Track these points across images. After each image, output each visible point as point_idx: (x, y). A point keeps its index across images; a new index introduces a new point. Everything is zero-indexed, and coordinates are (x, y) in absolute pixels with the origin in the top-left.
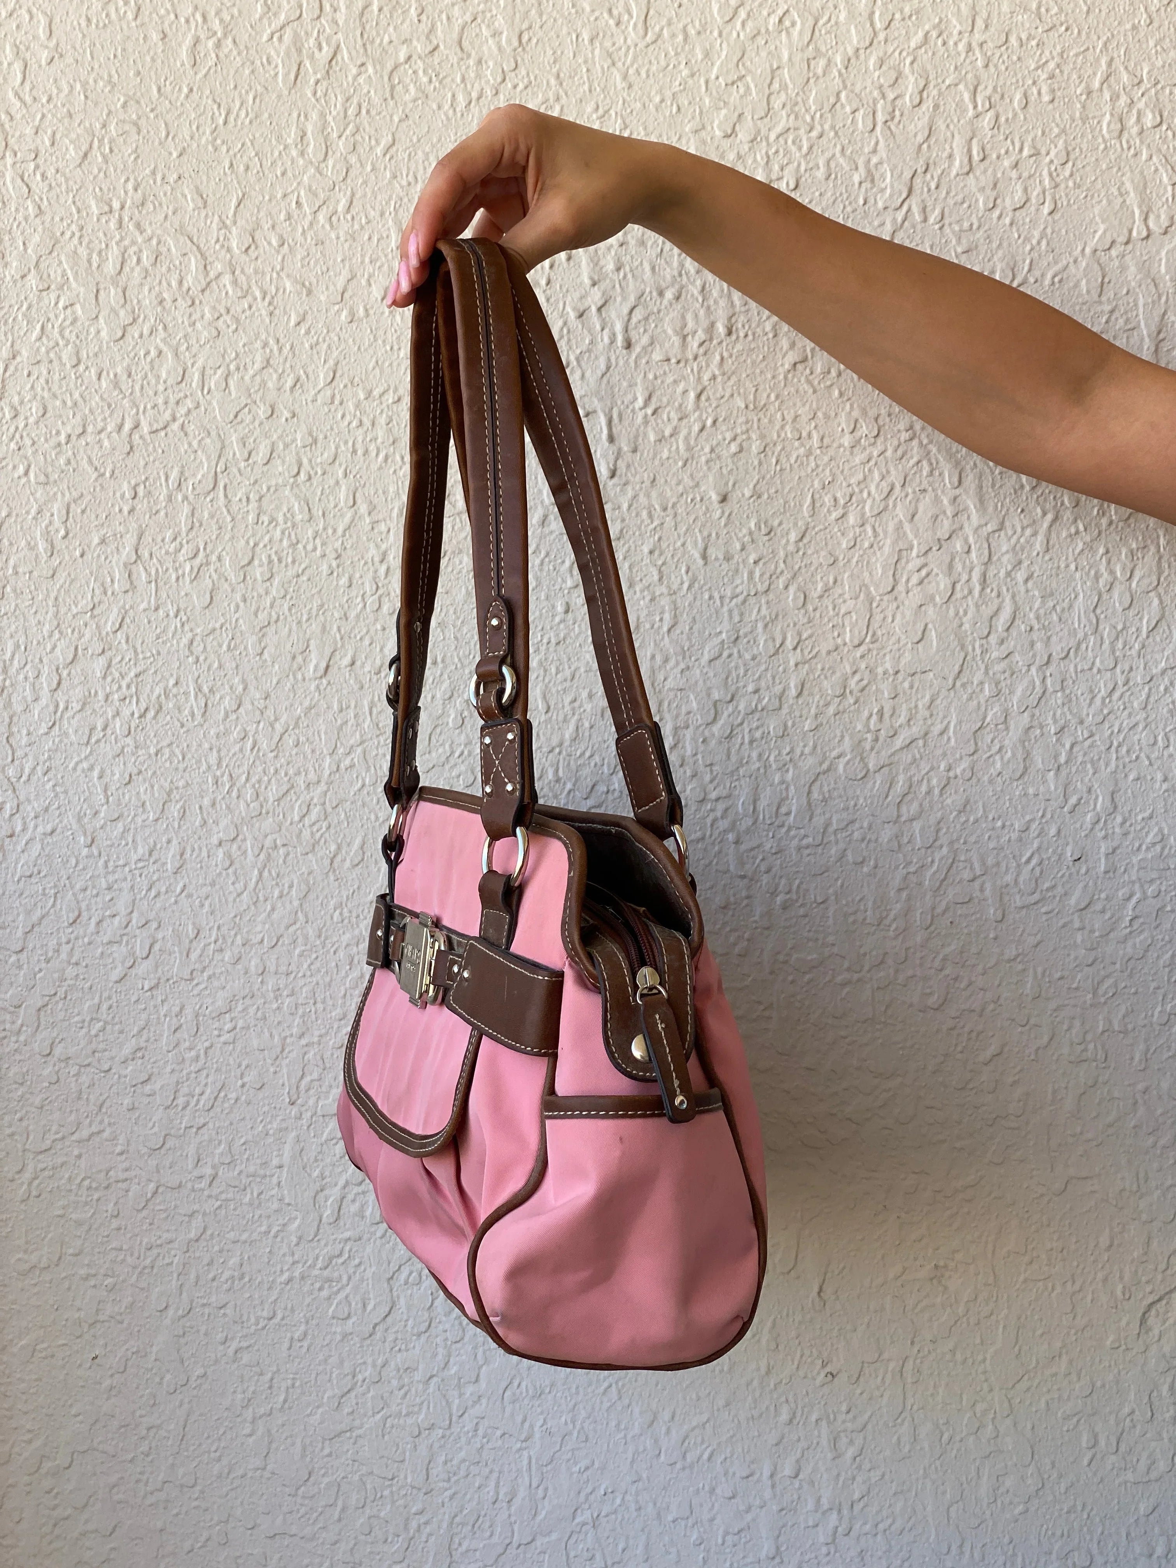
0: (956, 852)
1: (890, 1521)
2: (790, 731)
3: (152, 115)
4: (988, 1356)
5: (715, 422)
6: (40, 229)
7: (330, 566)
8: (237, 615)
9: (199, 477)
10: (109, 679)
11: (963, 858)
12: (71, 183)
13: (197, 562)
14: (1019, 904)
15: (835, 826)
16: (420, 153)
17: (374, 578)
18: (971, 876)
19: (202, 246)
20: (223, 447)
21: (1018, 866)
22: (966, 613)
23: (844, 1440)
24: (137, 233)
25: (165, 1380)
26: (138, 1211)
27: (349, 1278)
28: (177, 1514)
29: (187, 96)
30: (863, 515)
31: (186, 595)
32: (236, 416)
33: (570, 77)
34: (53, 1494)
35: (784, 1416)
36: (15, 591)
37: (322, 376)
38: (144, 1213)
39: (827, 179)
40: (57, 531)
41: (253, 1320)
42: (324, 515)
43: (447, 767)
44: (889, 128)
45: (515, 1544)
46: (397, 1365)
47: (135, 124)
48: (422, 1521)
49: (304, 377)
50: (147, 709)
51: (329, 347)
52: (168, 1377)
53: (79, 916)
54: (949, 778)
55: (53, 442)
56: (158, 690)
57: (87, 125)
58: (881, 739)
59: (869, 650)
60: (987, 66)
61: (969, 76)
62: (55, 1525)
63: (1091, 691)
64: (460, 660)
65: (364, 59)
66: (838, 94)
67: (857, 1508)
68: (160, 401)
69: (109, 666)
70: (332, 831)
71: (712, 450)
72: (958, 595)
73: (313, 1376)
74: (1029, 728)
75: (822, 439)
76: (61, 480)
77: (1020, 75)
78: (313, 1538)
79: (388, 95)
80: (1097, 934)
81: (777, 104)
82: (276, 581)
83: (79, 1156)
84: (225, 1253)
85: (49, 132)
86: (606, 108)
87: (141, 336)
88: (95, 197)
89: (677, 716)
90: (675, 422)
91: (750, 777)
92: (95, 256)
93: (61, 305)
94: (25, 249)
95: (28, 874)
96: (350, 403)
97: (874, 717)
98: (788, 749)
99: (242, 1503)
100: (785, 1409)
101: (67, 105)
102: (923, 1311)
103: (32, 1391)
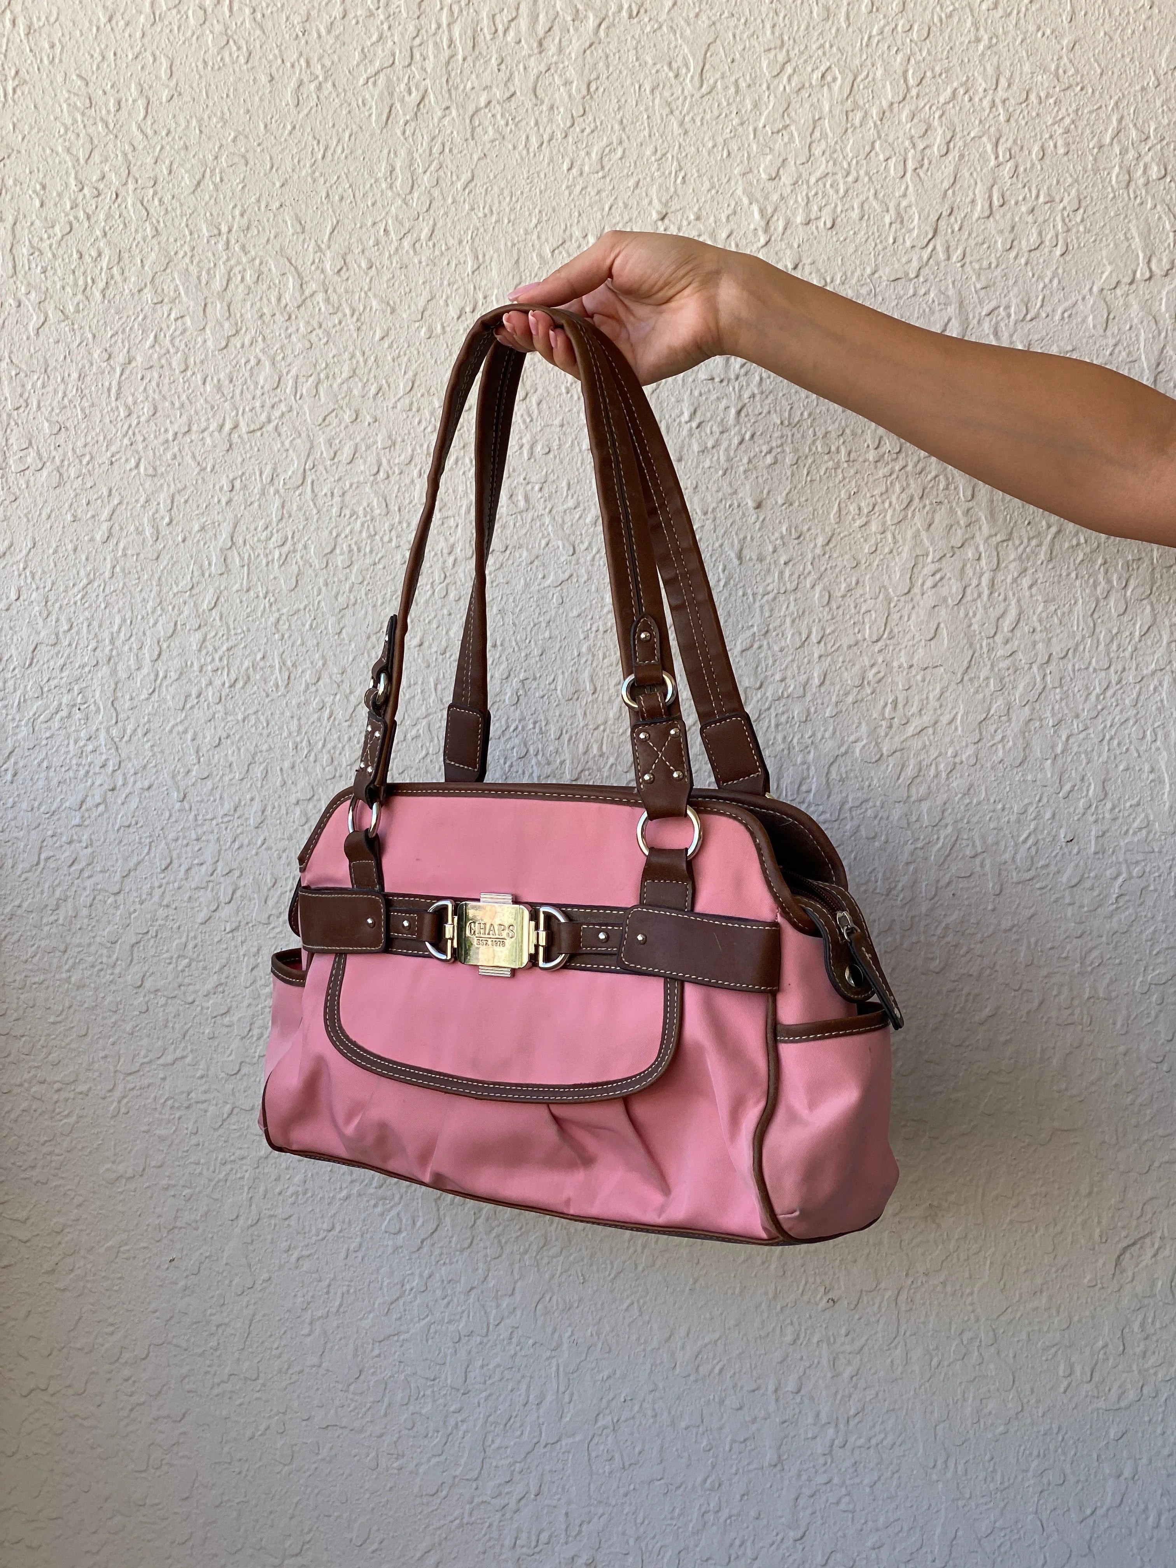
0: (959, 832)
1: (882, 1436)
2: (813, 716)
3: (259, 150)
4: (976, 1289)
5: (753, 436)
6: (156, 248)
8: (319, 598)
9: (290, 473)
10: (204, 652)
11: (965, 837)
12: (185, 208)
13: (285, 549)
14: (1015, 880)
15: (850, 804)
16: (496, 189)
17: (443, 568)
18: (973, 853)
19: (299, 267)
20: (312, 447)
21: (1016, 845)
22: (975, 614)
23: (842, 1360)
24: (242, 255)
25: (234, 1283)
26: (215, 1130)
27: (401, 1197)
28: (241, 1405)
29: (290, 133)
30: (884, 523)
31: (275, 578)
32: (324, 420)
33: (632, 123)
34: (130, 1382)
35: (789, 1338)
36: (123, 570)
37: (402, 386)
38: (221, 1131)
39: (861, 219)
40: (163, 518)
41: (314, 1231)
42: (399, 510)
43: (503, 740)
44: (918, 175)
45: (543, 1443)
46: (441, 1276)
47: (244, 157)
48: (460, 1419)
49: (385, 386)
51: (409, 360)
52: (237, 1280)
53: (171, 862)
54: (955, 764)
55: (161, 439)
56: (246, 664)
57: (201, 156)
58: (895, 726)
59: (886, 646)
60: (1008, 121)
61: (992, 129)
62: (132, 1410)
63: (1087, 688)
65: (448, 103)
66: (873, 143)
67: (852, 1423)
68: (258, 404)
69: (204, 641)
71: (750, 462)
72: (969, 598)
73: (366, 1284)
74: (1030, 720)
75: (849, 454)
76: (168, 473)
77: (1037, 130)
78: (362, 1430)
79: (469, 135)
80: (1086, 909)
81: (817, 151)
82: (355, 568)
83: (164, 1079)
84: (291, 1171)
85: (167, 162)
86: (664, 151)
87: (243, 346)
88: (206, 221)
90: (717, 435)
92: (204, 273)
93: (172, 317)
94: (143, 266)
95: (127, 824)
96: (426, 411)
97: (889, 706)
98: (810, 733)
99: (298, 1397)
100: (789, 1330)
101: (184, 138)
102: (917, 1246)
103: (116, 1288)
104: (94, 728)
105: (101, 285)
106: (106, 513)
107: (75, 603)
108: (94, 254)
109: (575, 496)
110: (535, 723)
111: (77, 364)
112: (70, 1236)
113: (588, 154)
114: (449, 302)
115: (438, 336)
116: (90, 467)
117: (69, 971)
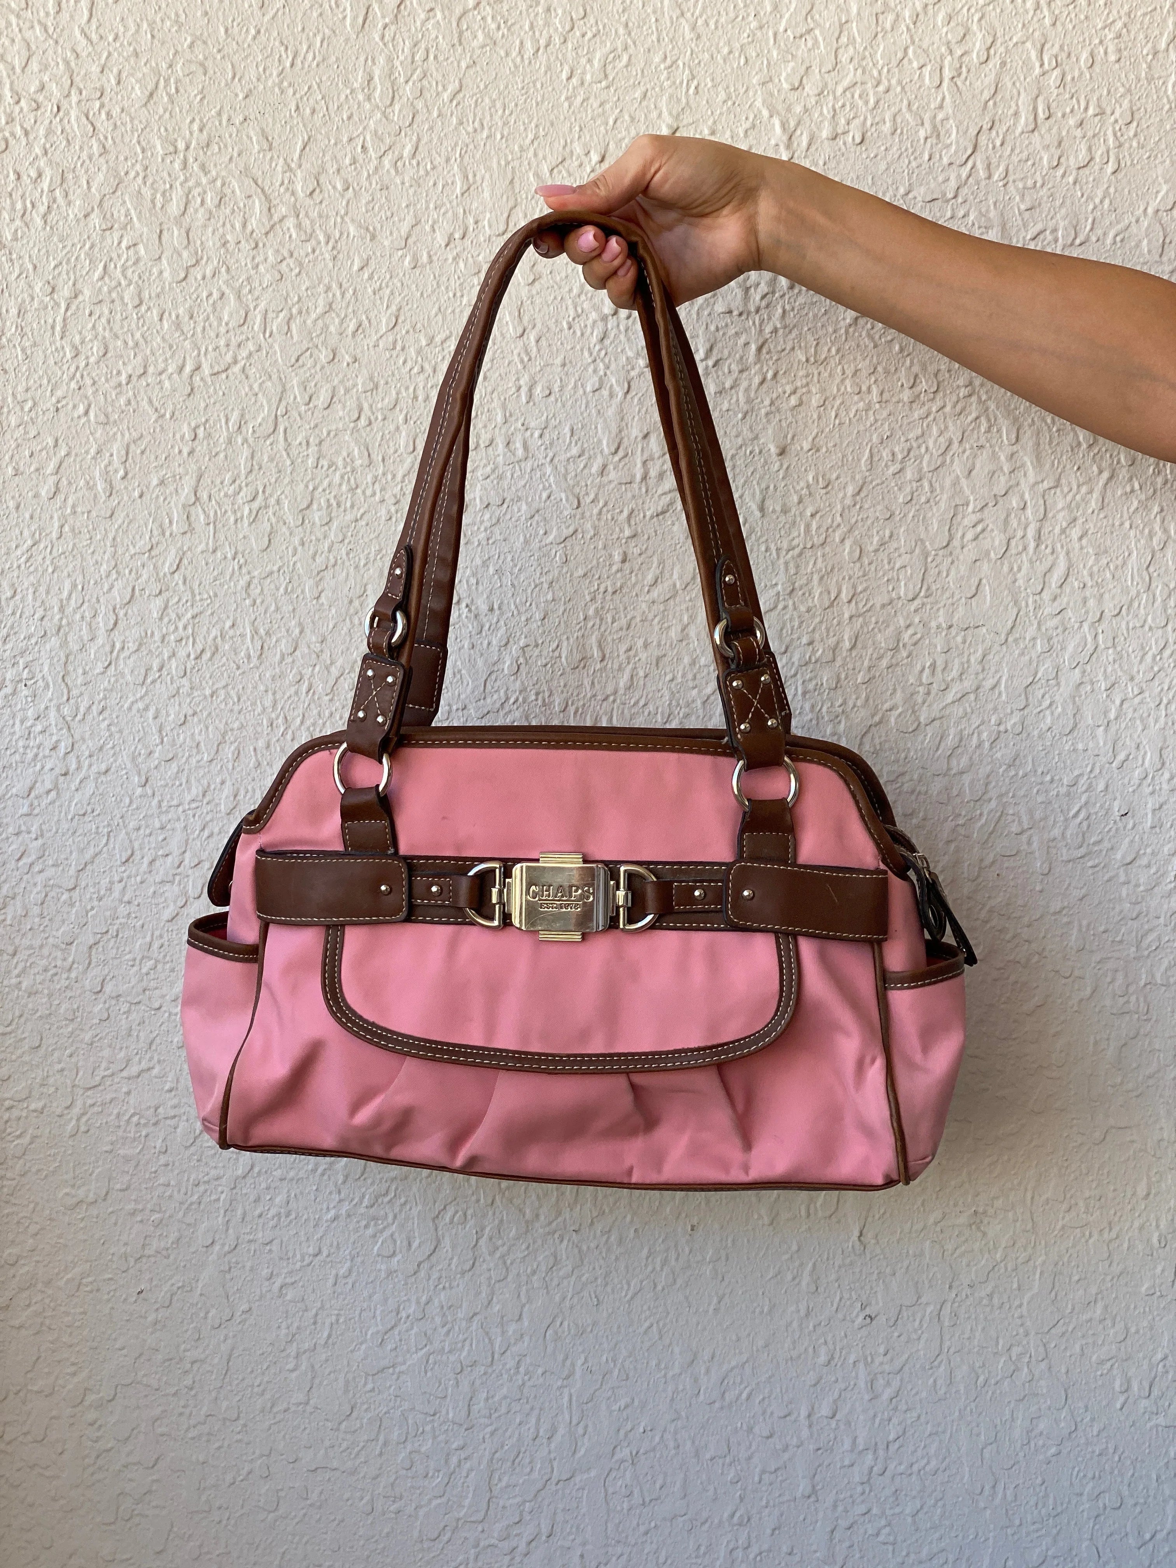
0: (1005, 806)
1: (925, 1461)
2: (843, 683)
3: (219, 57)
4: (1025, 1301)
5: (775, 375)
6: (104, 168)
8: (294, 559)
9: (259, 420)
10: (166, 620)
11: (1011, 812)
12: (136, 122)
13: (255, 505)
14: (1065, 858)
16: (487, 100)
18: (1019, 830)
19: (266, 188)
20: (284, 391)
21: (1066, 820)
22: (1020, 569)
23: (881, 1382)
24: (202, 175)
25: (210, 1315)
26: (187, 1148)
27: (395, 1217)
28: (219, 1448)
29: (254, 38)
30: (920, 470)
31: (244, 537)
32: (297, 360)
33: (639, 26)
34: (96, 1426)
35: (823, 1359)
36: (73, 530)
37: (384, 321)
38: (193, 1149)
39: (893, 134)
40: (116, 471)
41: (298, 1257)
42: (383, 460)
43: (502, 713)
44: (956, 84)
45: (554, 1480)
46: (440, 1302)
47: (202, 65)
48: (463, 1456)
49: (366, 322)
51: (392, 292)
52: (213, 1312)
53: (132, 855)
54: (999, 732)
55: (113, 383)
56: (214, 632)
57: (154, 64)
58: (933, 692)
59: (923, 604)
60: (1054, 24)
61: (1037, 34)
62: (98, 1457)
63: (1143, 648)
66: (906, 49)
67: (893, 1448)
68: (222, 343)
69: (166, 607)
71: (772, 403)
72: (1013, 551)
73: (357, 1313)
74: (1080, 684)
75: (881, 394)
76: (122, 420)
77: (1086, 35)
78: (354, 1472)
79: (456, 41)
80: (1142, 888)
81: (844, 58)
82: (335, 524)
83: (128, 1093)
84: (272, 1191)
85: (115, 70)
86: (674, 58)
87: (204, 278)
88: (160, 137)
90: (735, 375)
91: (803, 727)
92: (158, 196)
93: (124, 245)
94: (89, 188)
95: (82, 812)
96: (412, 349)
97: (927, 671)
98: (840, 701)
99: (284, 1436)
100: (823, 1351)
101: (134, 44)
102: (962, 1255)
103: (77, 1324)
104: (43, 706)
105: (43, 209)
106: (52, 466)
107: (19, 567)
108: (34, 174)
109: (579, 444)
110: (537, 694)
111: (16, 299)
112: (26, 1268)
113: (589, 61)
114: (436, 227)
115: (423, 266)
116: (33, 414)
117: (18, 976)
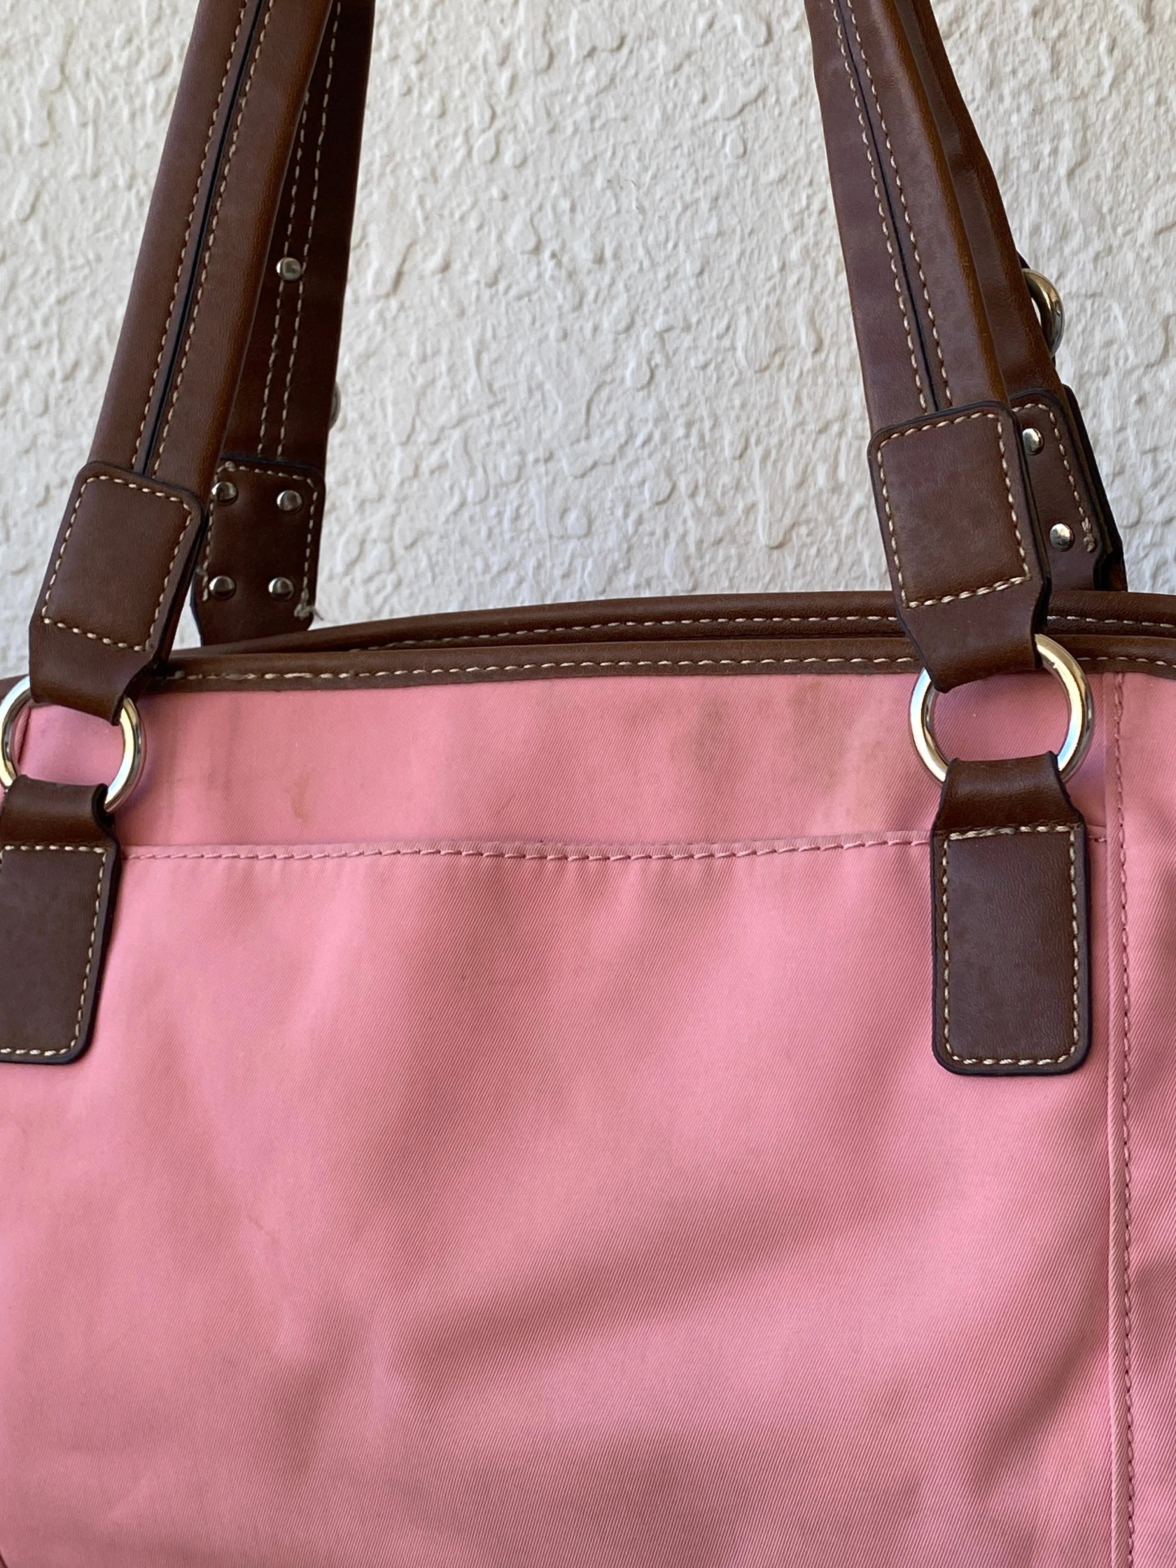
7: (406, 77)
50: (76, 365)
64: (648, 252)
70: (405, 592)
89: (1084, 351)
